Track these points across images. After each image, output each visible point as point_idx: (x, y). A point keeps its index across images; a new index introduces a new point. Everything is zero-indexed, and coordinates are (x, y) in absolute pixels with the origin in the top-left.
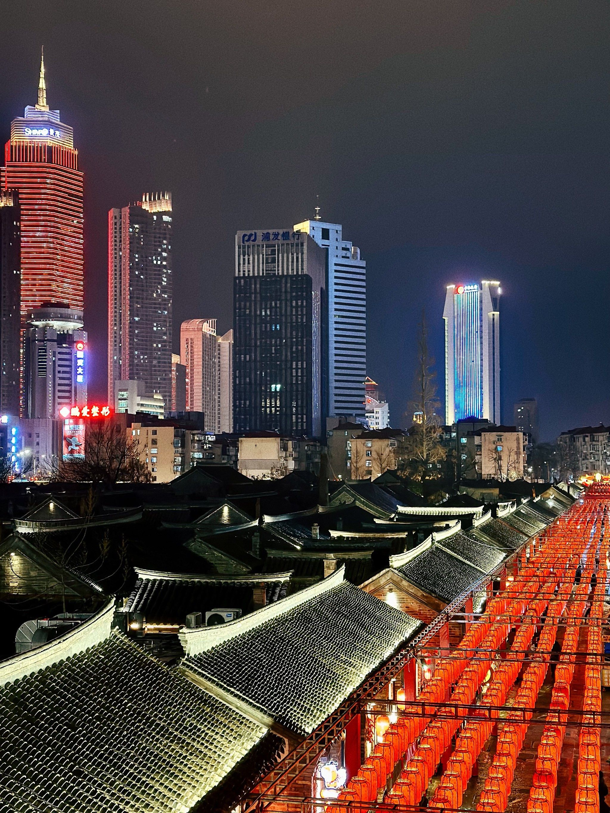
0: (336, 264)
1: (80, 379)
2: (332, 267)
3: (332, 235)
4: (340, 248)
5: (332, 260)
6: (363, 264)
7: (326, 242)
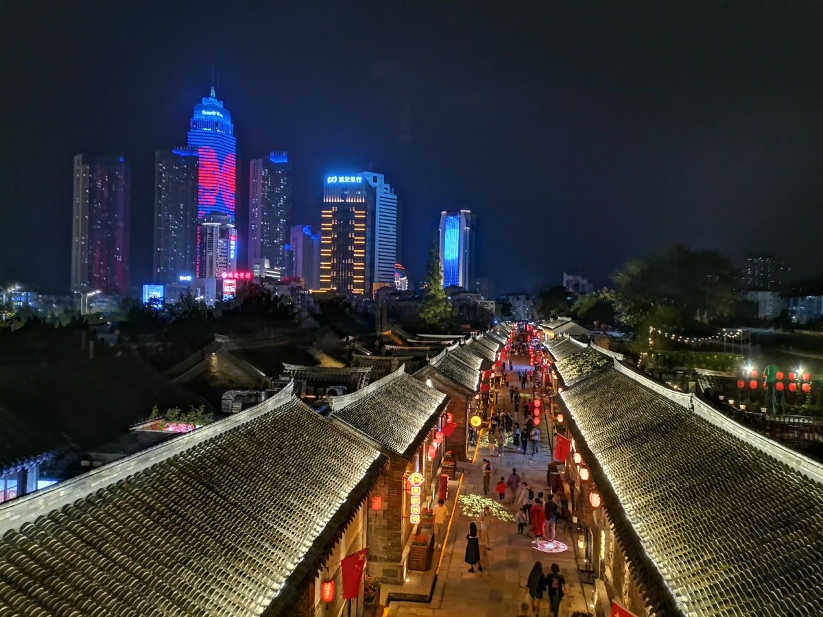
0: (381, 197)
1: (232, 257)
2: (378, 199)
3: (378, 180)
4: (383, 188)
5: (378, 194)
6: (396, 197)
7: (375, 184)
